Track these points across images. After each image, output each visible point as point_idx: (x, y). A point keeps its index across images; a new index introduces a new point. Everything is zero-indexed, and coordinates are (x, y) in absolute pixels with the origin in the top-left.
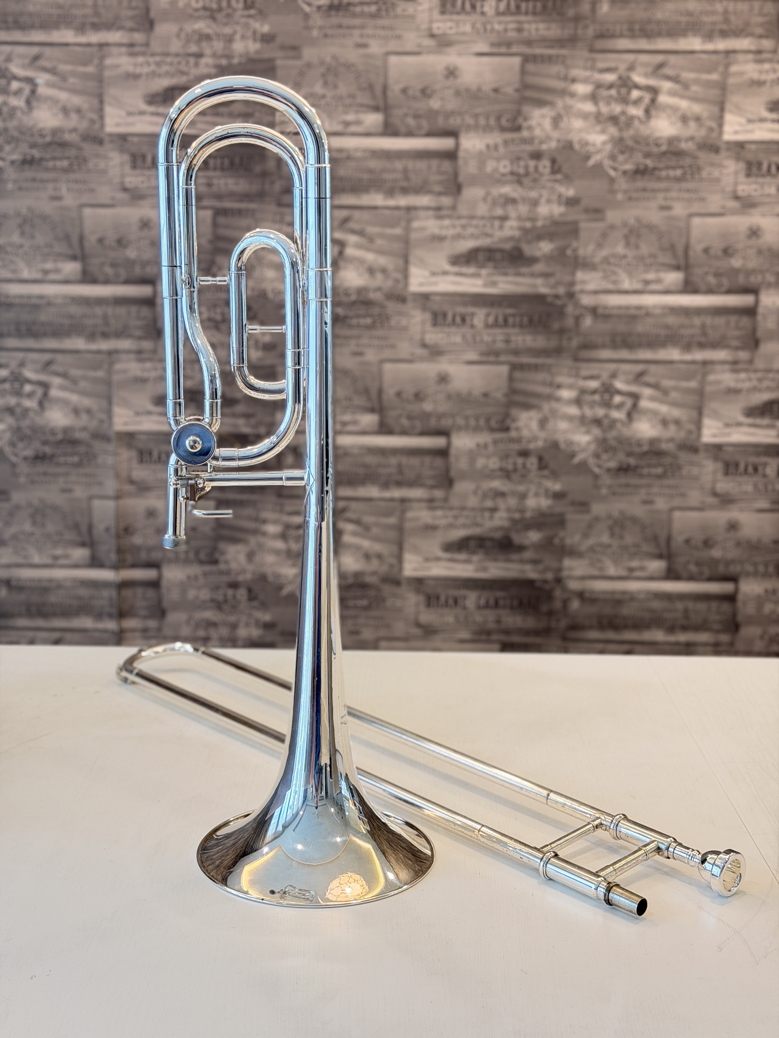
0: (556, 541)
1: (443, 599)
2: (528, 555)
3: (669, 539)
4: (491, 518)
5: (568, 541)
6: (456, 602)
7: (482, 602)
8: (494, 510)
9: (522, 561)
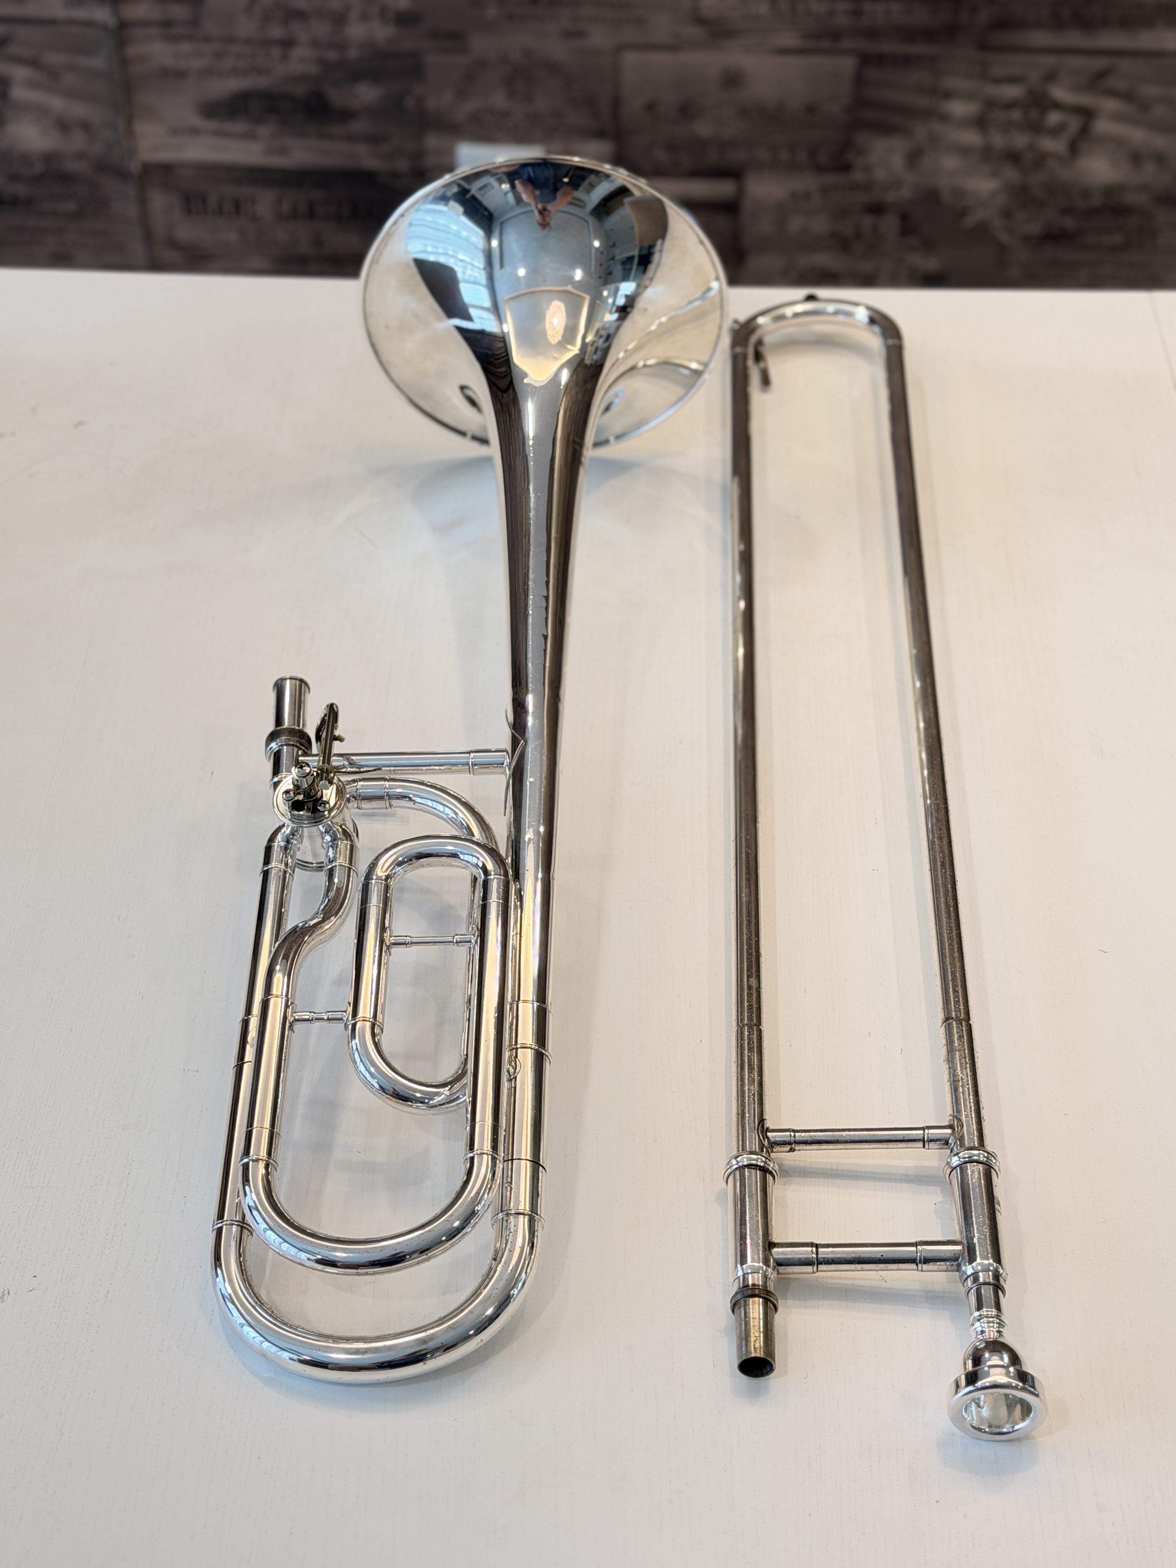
0: (410, 103)
1: (212, 201)
2: (359, 126)
3: (616, 103)
4: (284, 58)
5: (431, 104)
6: (237, 206)
7: (286, 208)
8: (288, 44)
9: (350, 138)
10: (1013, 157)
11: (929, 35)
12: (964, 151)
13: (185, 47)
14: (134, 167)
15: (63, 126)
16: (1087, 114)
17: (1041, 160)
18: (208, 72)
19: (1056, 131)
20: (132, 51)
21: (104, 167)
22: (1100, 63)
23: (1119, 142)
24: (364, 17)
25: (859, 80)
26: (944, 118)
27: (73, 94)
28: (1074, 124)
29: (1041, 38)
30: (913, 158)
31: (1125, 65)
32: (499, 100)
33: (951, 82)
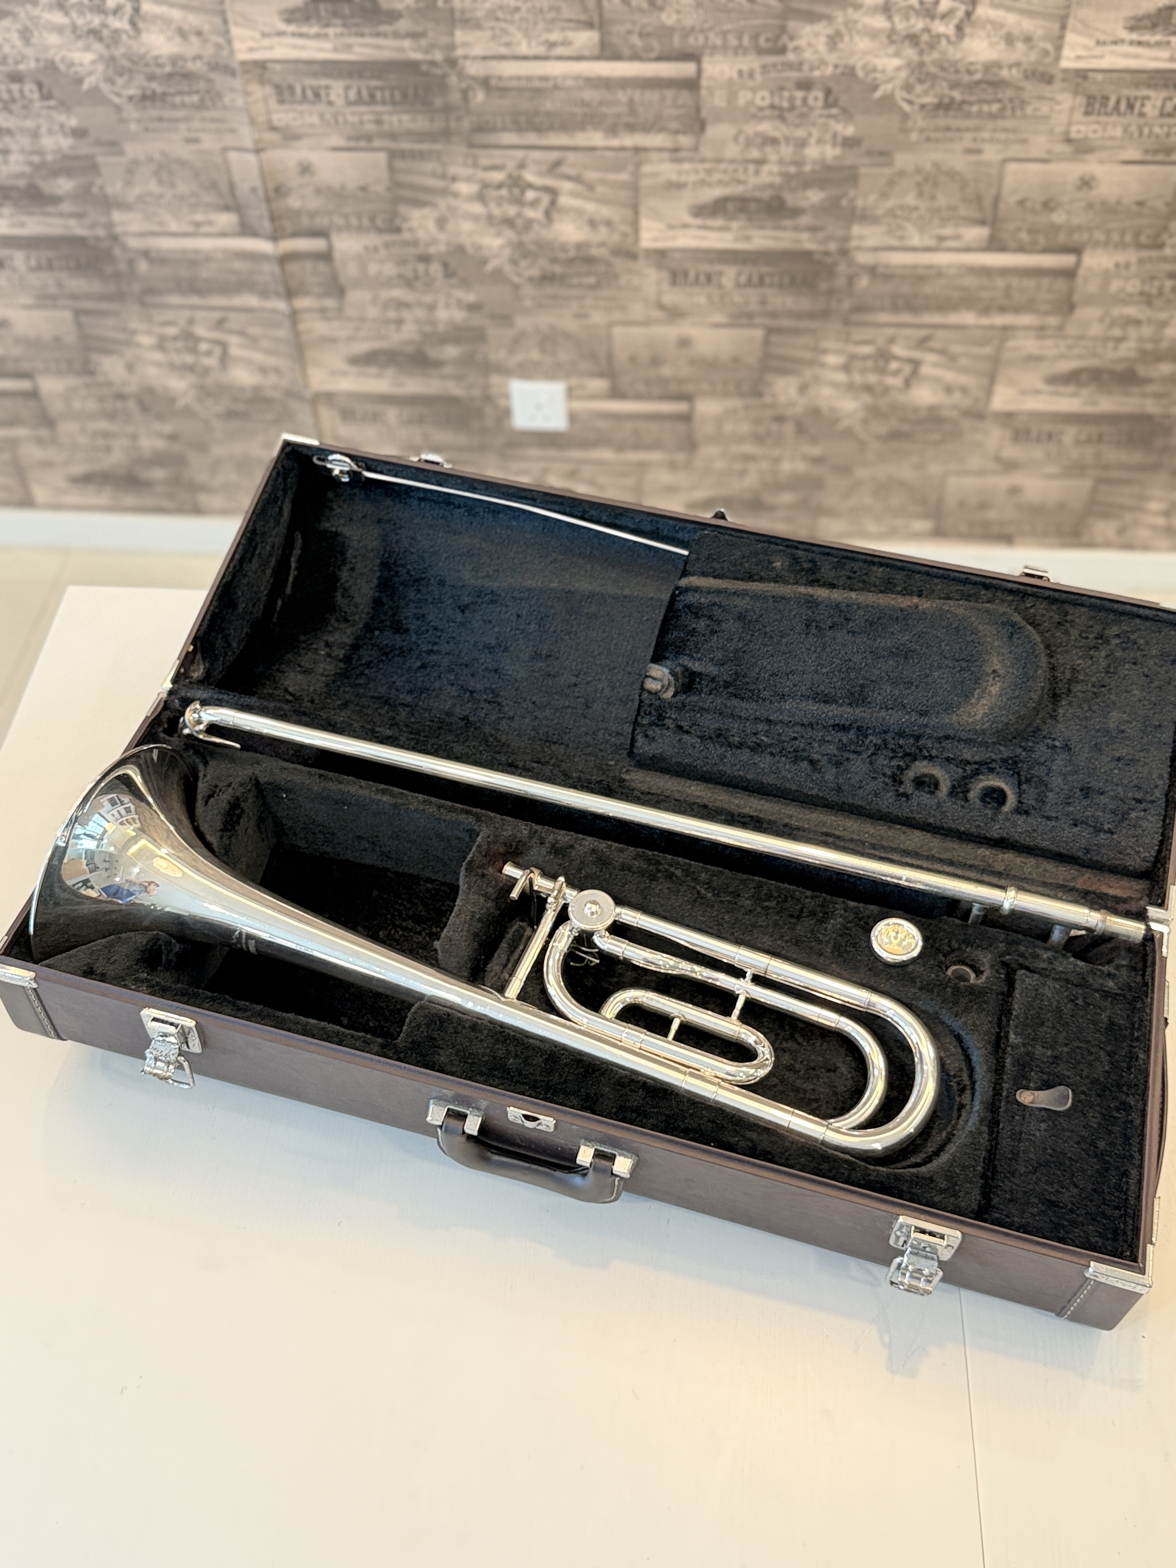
10: (868, 388)
11: (811, 315)
12: (835, 385)
13: (335, 324)
14: (308, 394)
15: (263, 370)
16: (916, 364)
17: (886, 390)
18: (350, 339)
19: (896, 373)
20: (302, 327)
21: (290, 394)
22: (924, 332)
23: (937, 380)
24: (447, 306)
25: (766, 342)
26: (823, 365)
27: (268, 352)
28: (907, 369)
29: (884, 317)
30: (803, 389)
31: (940, 333)
32: (535, 355)
33: (828, 344)
